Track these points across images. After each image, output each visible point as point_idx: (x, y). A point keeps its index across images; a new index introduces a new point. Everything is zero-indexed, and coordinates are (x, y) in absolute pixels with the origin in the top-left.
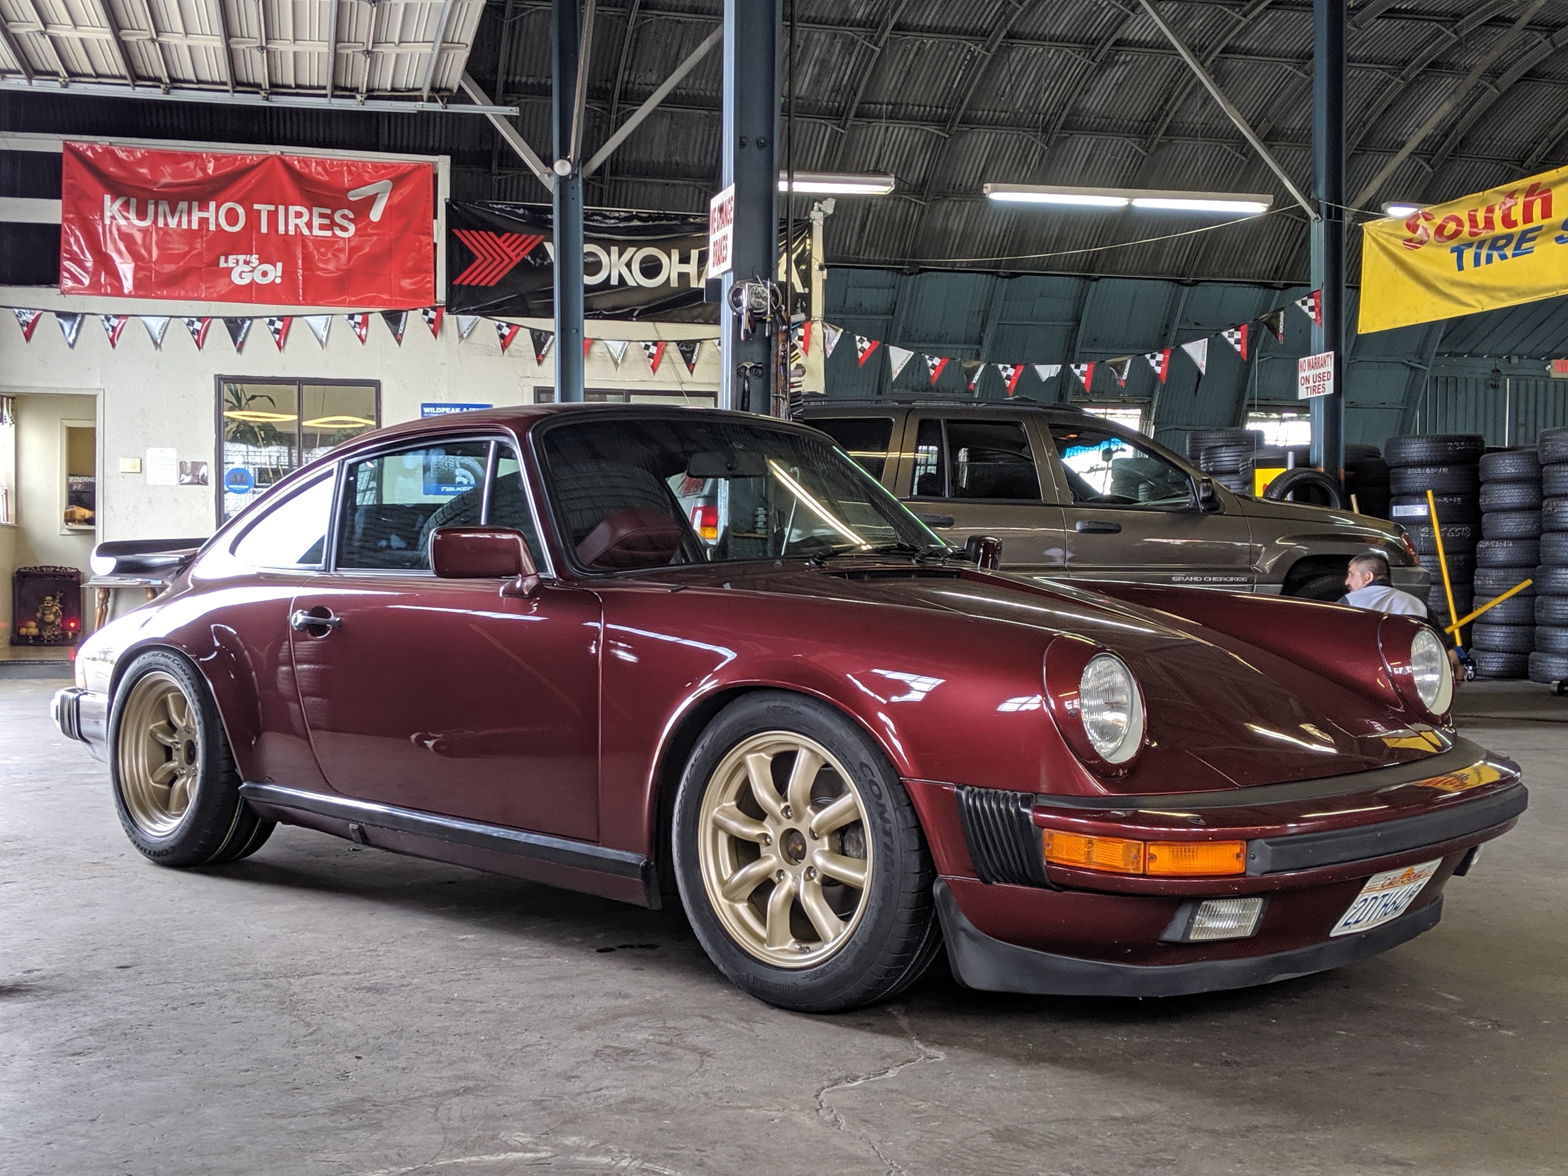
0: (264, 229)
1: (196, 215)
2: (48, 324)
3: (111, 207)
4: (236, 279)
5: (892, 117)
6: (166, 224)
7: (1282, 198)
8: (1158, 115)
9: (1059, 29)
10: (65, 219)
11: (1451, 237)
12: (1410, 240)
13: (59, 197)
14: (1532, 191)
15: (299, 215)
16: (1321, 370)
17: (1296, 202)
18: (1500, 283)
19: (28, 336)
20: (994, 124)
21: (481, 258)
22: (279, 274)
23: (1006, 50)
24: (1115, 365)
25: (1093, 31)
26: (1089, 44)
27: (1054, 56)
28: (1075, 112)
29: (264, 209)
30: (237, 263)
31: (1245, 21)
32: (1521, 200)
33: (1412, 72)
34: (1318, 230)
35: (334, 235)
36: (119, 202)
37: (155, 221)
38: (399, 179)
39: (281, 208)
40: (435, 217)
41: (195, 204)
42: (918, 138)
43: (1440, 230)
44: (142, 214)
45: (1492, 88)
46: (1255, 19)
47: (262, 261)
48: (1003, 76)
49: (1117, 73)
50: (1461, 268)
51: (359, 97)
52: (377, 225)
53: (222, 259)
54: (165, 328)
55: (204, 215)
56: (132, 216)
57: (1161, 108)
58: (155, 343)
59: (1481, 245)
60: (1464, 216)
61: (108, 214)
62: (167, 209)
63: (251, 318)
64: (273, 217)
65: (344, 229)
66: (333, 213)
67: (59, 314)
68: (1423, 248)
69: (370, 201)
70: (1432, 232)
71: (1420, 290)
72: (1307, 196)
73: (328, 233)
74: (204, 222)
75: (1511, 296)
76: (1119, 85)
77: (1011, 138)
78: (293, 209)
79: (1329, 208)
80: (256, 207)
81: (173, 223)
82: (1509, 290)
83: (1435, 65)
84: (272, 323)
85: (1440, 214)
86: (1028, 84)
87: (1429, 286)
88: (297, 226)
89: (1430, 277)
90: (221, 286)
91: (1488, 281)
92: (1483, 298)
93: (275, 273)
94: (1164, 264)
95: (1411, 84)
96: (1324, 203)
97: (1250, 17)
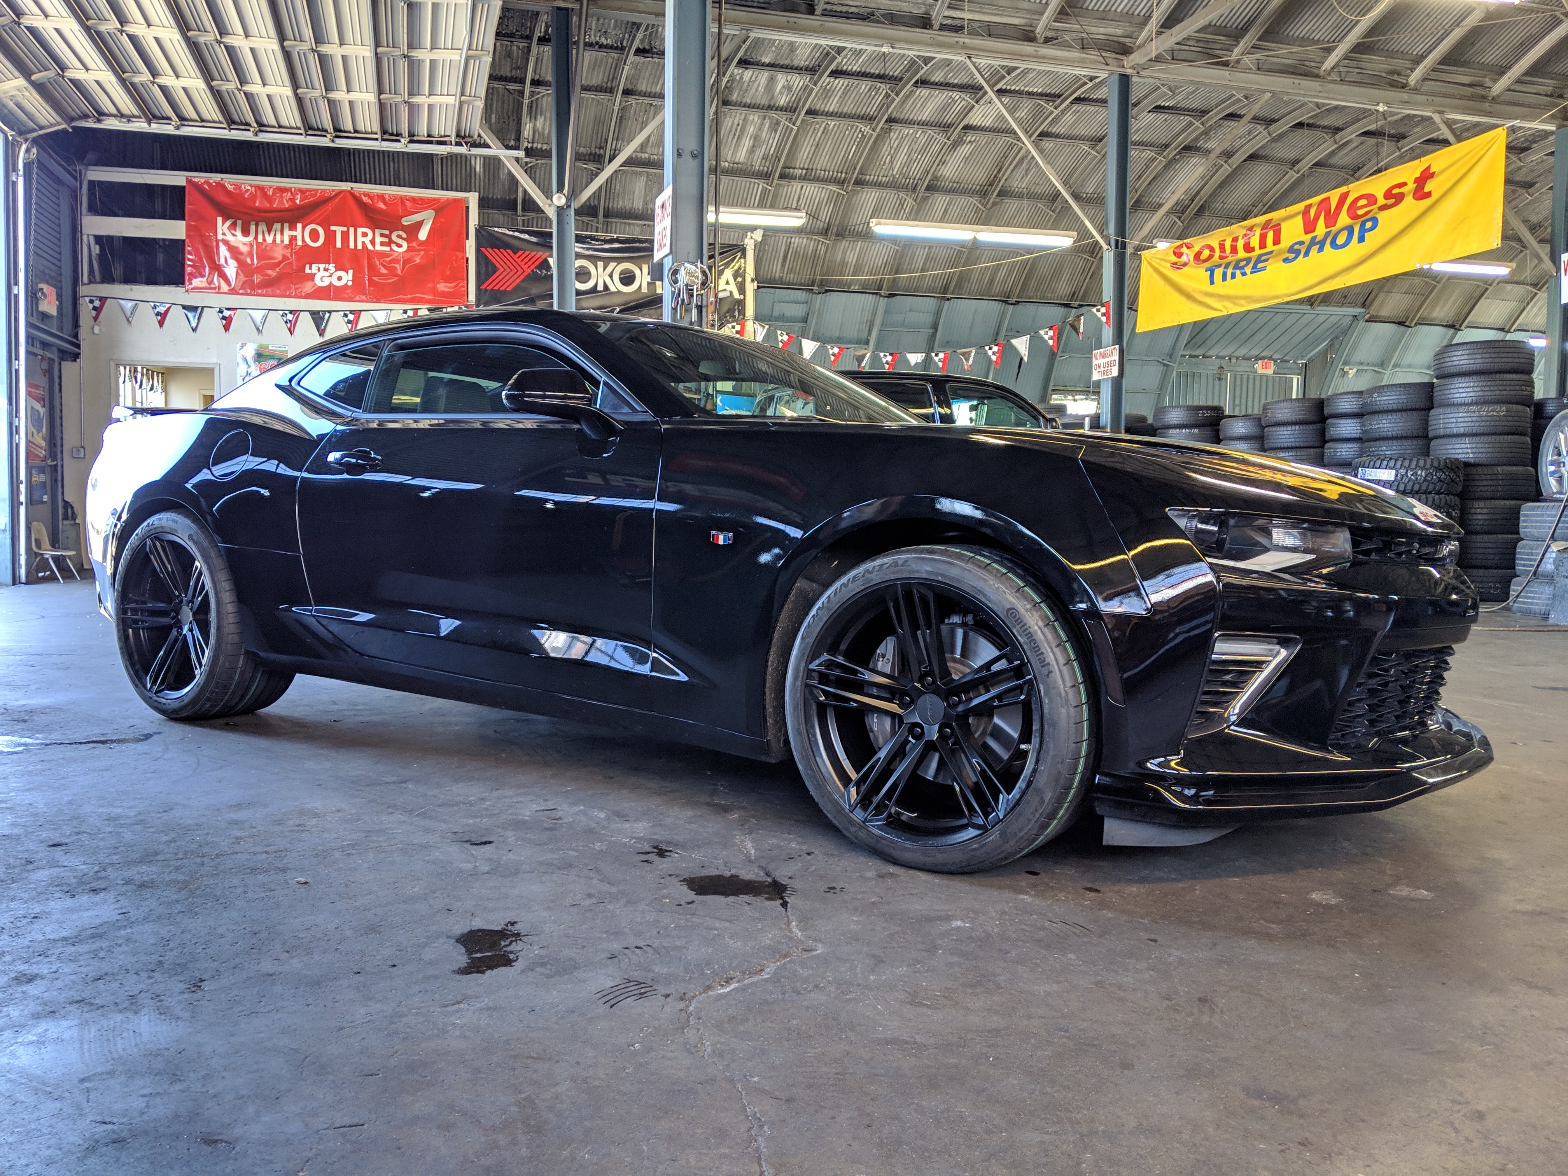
0: (339, 245)
1: (287, 233)
2: (176, 315)
3: (222, 227)
4: (318, 281)
5: (804, 178)
6: (264, 240)
7: (1084, 234)
8: (994, 181)
9: (925, 116)
10: (188, 236)
11: (1205, 261)
12: (1176, 264)
13: (184, 219)
14: (1266, 226)
15: (365, 235)
16: (1109, 359)
17: (1093, 237)
18: (1241, 293)
19: (161, 323)
20: (878, 185)
21: (502, 269)
22: (351, 278)
23: (886, 132)
24: (963, 354)
25: (949, 119)
26: (945, 127)
27: (921, 136)
28: (935, 178)
29: (339, 230)
30: (319, 269)
31: (1056, 112)
32: (1258, 232)
33: (1171, 152)
34: (1109, 257)
35: (391, 250)
36: (228, 223)
37: (256, 238)
38: (440, 208)
39: (352, 230)
40: (467, 238)
41: (286, 225)
42: (824, 195)
43: (1197, 256)
44: (246, 232)
45: (1226, 165)
46: (1063, 112)
47: (337, 269)
48: (885, 150)
49: (965, 150)
50: (1212, 283)
51: (403, 140)
52: (422, 243)
53: (307, 266)
54: (265, 318)
55: (294, 233)
56: (238, 233)
57: (995, 176)
58: (258, 329)
59: (1227, 266)
60: (1215, 245)
61: (219, 232)
62: (265, 229)
63: (330, 312)
64: (345, 236)
65: (399, 246)
66: (391, 233)
67: (184, 307)
68: (1185, 269)
69: (419, 225)
70: (1192, 257)
71: (1182, 299)
72: (1101, 232)
73: (387, 249)
74: (293, 239)
75: (1249, 303)
76: (967, 159)
77: (891, 196)
78: (360, 230)
79: (1117, 241)
80: (333, 228)
81: (269, 239)
82: (1247, 298)
83: (1187, 148)
84: (346, 315)
85: (1198, 243)
86: (901, 158)
87: (1189, 296)
88: (363, 243)
89: (1189, 290)
90: (308, 288)
91: (1231, 292)
92: (1228, 304)
93: (347, 278)
94: (996, 288)
95: (1170, 161)
96: (1113, 238)
97: (1060, 109)
